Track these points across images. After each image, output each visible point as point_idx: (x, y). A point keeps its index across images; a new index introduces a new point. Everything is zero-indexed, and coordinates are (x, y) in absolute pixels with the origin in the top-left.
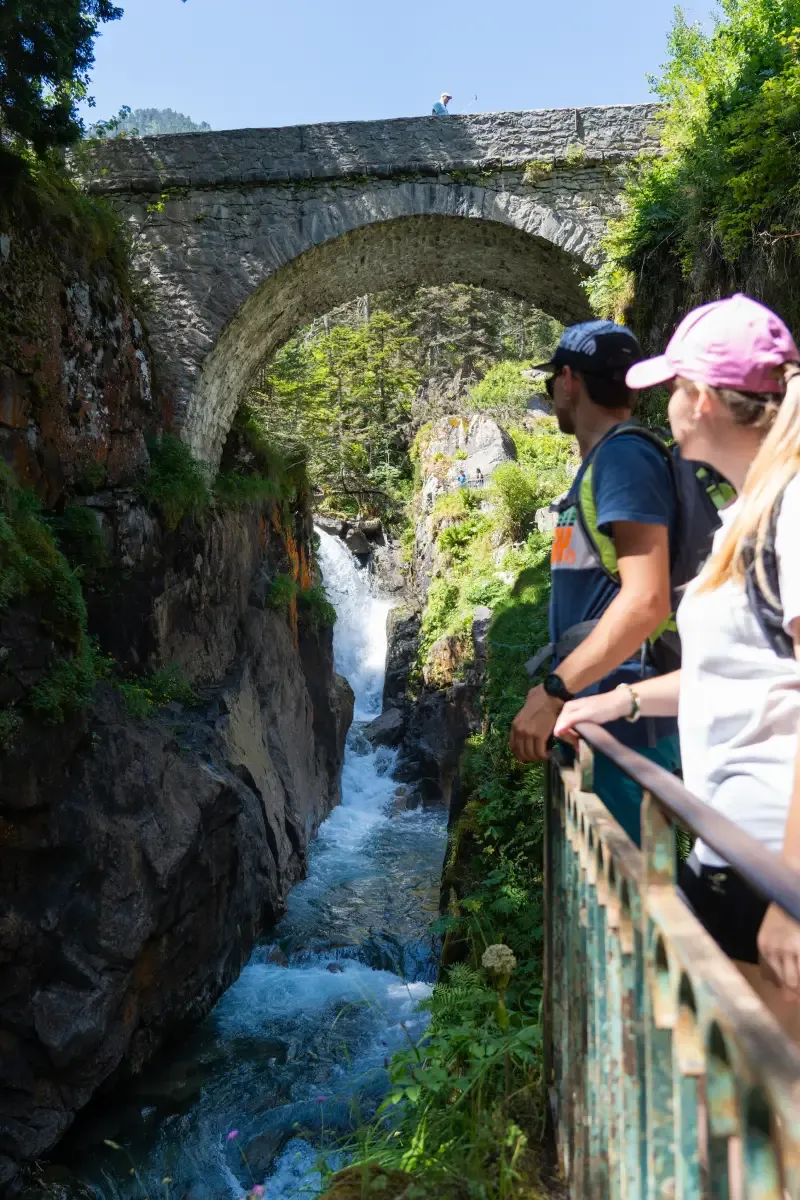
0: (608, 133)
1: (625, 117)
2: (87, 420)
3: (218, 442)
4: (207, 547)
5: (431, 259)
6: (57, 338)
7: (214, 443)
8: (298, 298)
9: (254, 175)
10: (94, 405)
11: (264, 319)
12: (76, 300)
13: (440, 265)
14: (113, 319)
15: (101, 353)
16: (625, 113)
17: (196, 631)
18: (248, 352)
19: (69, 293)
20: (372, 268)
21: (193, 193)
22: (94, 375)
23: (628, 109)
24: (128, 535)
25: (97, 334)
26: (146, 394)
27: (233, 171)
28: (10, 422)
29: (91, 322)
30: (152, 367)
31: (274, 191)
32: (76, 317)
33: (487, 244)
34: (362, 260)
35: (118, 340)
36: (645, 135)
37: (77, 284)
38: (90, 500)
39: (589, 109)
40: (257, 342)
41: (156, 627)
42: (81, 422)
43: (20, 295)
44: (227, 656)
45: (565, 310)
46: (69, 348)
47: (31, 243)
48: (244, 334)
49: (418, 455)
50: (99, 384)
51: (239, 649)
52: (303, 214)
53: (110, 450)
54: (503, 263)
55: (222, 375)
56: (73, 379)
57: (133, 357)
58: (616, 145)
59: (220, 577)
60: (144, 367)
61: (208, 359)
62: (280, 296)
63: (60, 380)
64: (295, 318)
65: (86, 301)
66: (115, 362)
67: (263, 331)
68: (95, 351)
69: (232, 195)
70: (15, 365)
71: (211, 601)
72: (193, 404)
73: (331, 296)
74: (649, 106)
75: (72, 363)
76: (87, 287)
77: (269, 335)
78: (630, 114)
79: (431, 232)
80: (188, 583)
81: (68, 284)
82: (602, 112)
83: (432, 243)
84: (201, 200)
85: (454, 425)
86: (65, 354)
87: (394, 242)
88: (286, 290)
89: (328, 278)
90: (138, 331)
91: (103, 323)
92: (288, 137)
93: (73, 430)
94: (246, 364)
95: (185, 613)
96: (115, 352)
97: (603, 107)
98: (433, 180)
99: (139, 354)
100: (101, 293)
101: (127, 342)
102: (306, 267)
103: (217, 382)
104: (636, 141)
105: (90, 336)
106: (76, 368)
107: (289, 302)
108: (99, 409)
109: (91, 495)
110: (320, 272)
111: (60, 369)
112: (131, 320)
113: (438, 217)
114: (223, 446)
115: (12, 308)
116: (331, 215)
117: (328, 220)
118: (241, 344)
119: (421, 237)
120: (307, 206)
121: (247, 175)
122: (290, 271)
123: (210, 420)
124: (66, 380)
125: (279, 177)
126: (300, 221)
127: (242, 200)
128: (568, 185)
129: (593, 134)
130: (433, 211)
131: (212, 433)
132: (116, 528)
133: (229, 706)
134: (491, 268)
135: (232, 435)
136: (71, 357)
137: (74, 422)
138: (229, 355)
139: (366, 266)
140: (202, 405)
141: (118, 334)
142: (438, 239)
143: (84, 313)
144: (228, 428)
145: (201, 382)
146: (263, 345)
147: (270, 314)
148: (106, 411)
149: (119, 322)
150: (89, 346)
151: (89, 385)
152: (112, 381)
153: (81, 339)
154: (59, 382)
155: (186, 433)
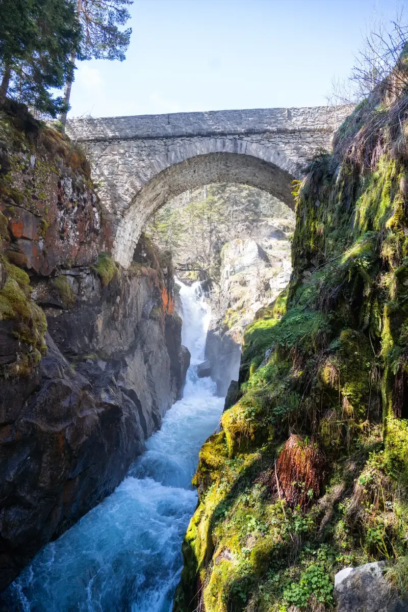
0: (301, 118)
1: (309, 112)
2: (68, 236)
3: (132, 248)
4: (123, 293)
5: (224, 171)
6: (56, 201)
7: (130, 248)
8: (167, 188)
9: (148, 135)
10: (72, 231)
11: (152, 196)
12: (66, 185)
13: (228, 175)
14: (83, 194)
15: (76, 208)
16: (308, 110)
17: (116, 329)
18: (145, 210)
19: (62, 182)
20: (199, 175)
21: (122, 142)
22: (73, 218)
23: (310, 108)
24: (86, 287)
25: (75, 200)
26: (97, 226)
27: (139, 133)
28: (31, 238)
29: (72, 195)
30: (100, 215)
31: (156, 141)
32: (65, 193)
33: (248, 166)
34: (195, 171)
35: (85, 203)
36: (317, 119)
37: (66, 179)
38: (68, 272)
39: (293, 108)
40: (149, 206)
41: (97, 327)
42: (65, 238)
43: (38, 182)
44: (130, 340)
45: (282, 194)
46: (60, 205)
47: (45, 159)
48: (142, 202)
49: (224, 255)
50: (75, 222)
51: (136, 337)
52: (168, 151)
53: (79, 250)
54: (255, 174)
55: (133, 219)
56: (62, 219)
57: (91, 210)
58: (304, 123)
59: (128, 306)
60: (97, 215)
61: (126, 212)
62: (159, 186)
63: (56, 219)
64: (166, 196)
65: (70, 186)
66: (83, 213)
67: (151, 201)
68: (73, 207)
69: (139, 142)
70: (34, 212)
71: (123, 316)
72: (119, 231)
73: (181, 187)
74: (319, 107)
75: (62, 212)
76: (71, 180)
77: (155, 203)
78: (311, 110)
79: (224, 160)
80: (113, 308)
81: (62, 178)
82: (299, 109)
83: (224, 165)
84: (126, 145)
85: (239, 243)
86: (59, 208)
87: (208, 164)
88: (161, 184)
89: (179, 179)
90: (95, 200)
91: (78, 195)
92: (163, 119)
93: (61, 241)
94: (144, 215)
95: (111, 322)
96: (83, 208)
97: (299, 107)
98: (225, 137)
99: (95, 209)
100: (78, 183)
101: (89, 204)
102: (170, 174)
103: (131, 222)
104: (313, 122)
105: (71, 201)
106: (64, 214)
107: (163, 189)
108: (74, 232)
109: (68, 270)
110: (176, 176)
111: (57, 215)
112: (91, 194)
113: (226, 153)
114: (135, 249)
115: (34, 187)
116: (180, 152)
117: (179, 154)
118: (142, 207)
119: (219, 162)
120: (170, 148)
121: (145, 134)
122: (163, 176)
123: (128, 238)
124: (59, 219)
125: (159, 135)
126: (167, 154)
127: (143, 145)
128: (283, 141)
129: (295, 119)
130: (224, 151)
131: (129, 244)
132: (80, 284)
133: (128, 363)
134: (250, 176)
135: (139, 245)
136: (62, 210)
137: (62, 238)
138: (136, 211)
139: (196, 174)
140: (124, 232)
141: (85, 201)
142: (227, 163)
143: (69, 191)
144: (137, 242)
145: (123, 222)
146: (152, 207)
147: (154, 194)
148: (78, 233)
149: (85, 195)
150: (70, 205)
151: (70, 222)
152: (81, 221)
153: (67, 202)
154: (56, 221)
155: (116, 243)
